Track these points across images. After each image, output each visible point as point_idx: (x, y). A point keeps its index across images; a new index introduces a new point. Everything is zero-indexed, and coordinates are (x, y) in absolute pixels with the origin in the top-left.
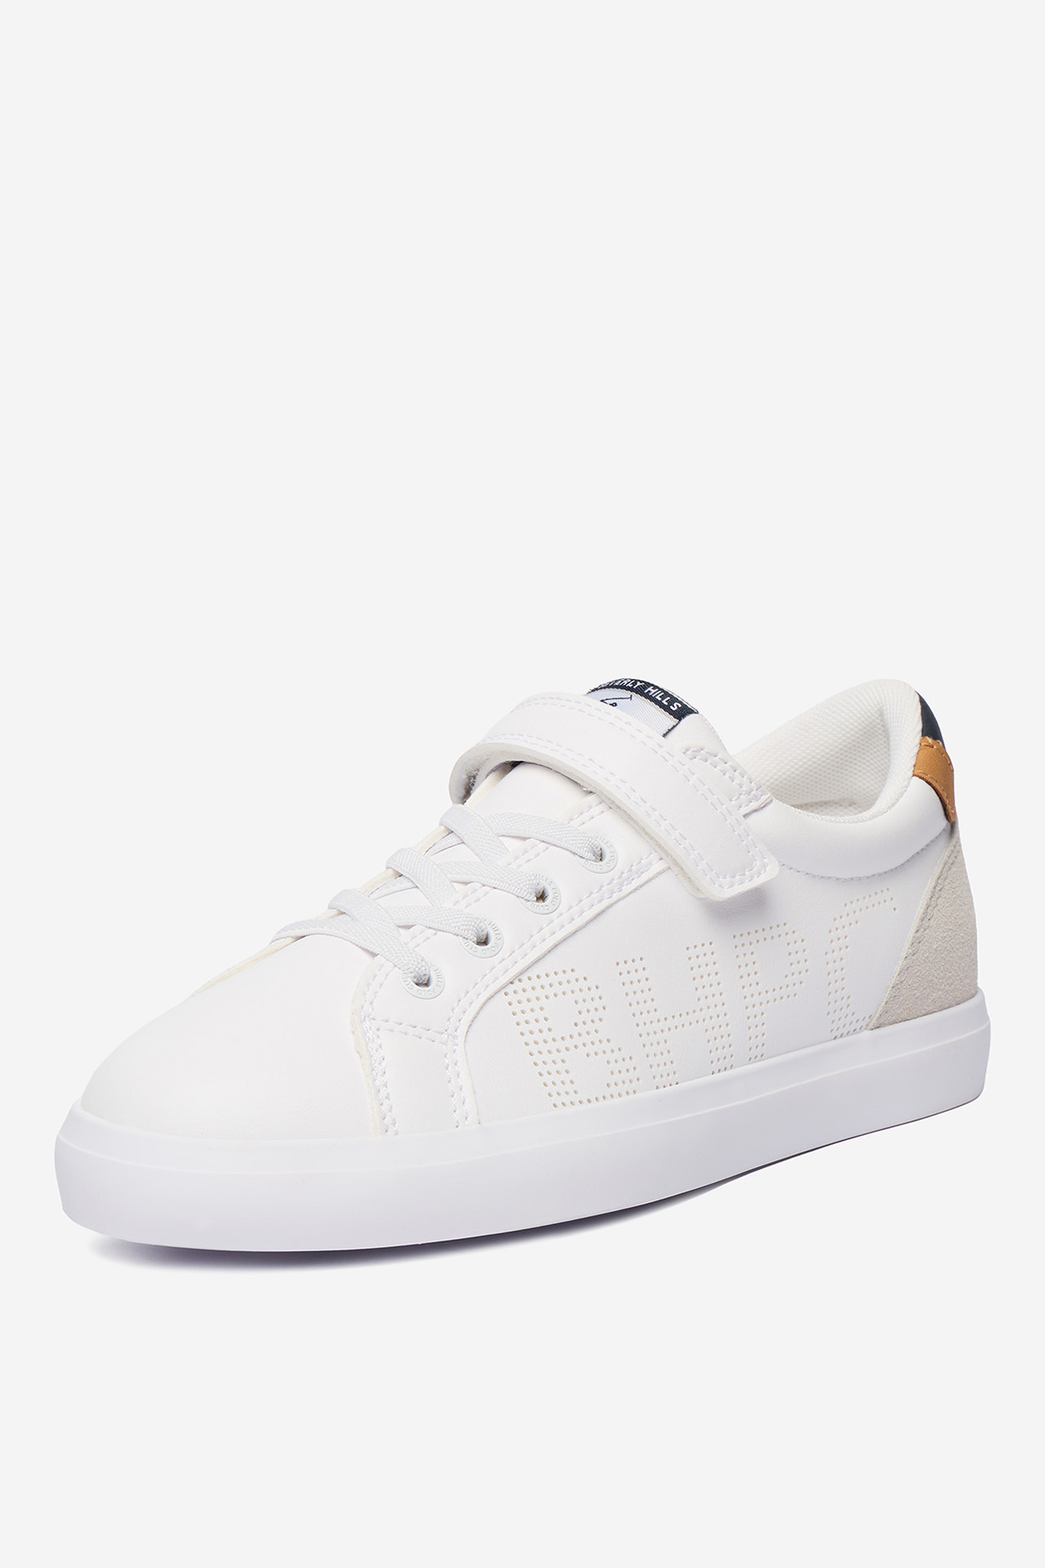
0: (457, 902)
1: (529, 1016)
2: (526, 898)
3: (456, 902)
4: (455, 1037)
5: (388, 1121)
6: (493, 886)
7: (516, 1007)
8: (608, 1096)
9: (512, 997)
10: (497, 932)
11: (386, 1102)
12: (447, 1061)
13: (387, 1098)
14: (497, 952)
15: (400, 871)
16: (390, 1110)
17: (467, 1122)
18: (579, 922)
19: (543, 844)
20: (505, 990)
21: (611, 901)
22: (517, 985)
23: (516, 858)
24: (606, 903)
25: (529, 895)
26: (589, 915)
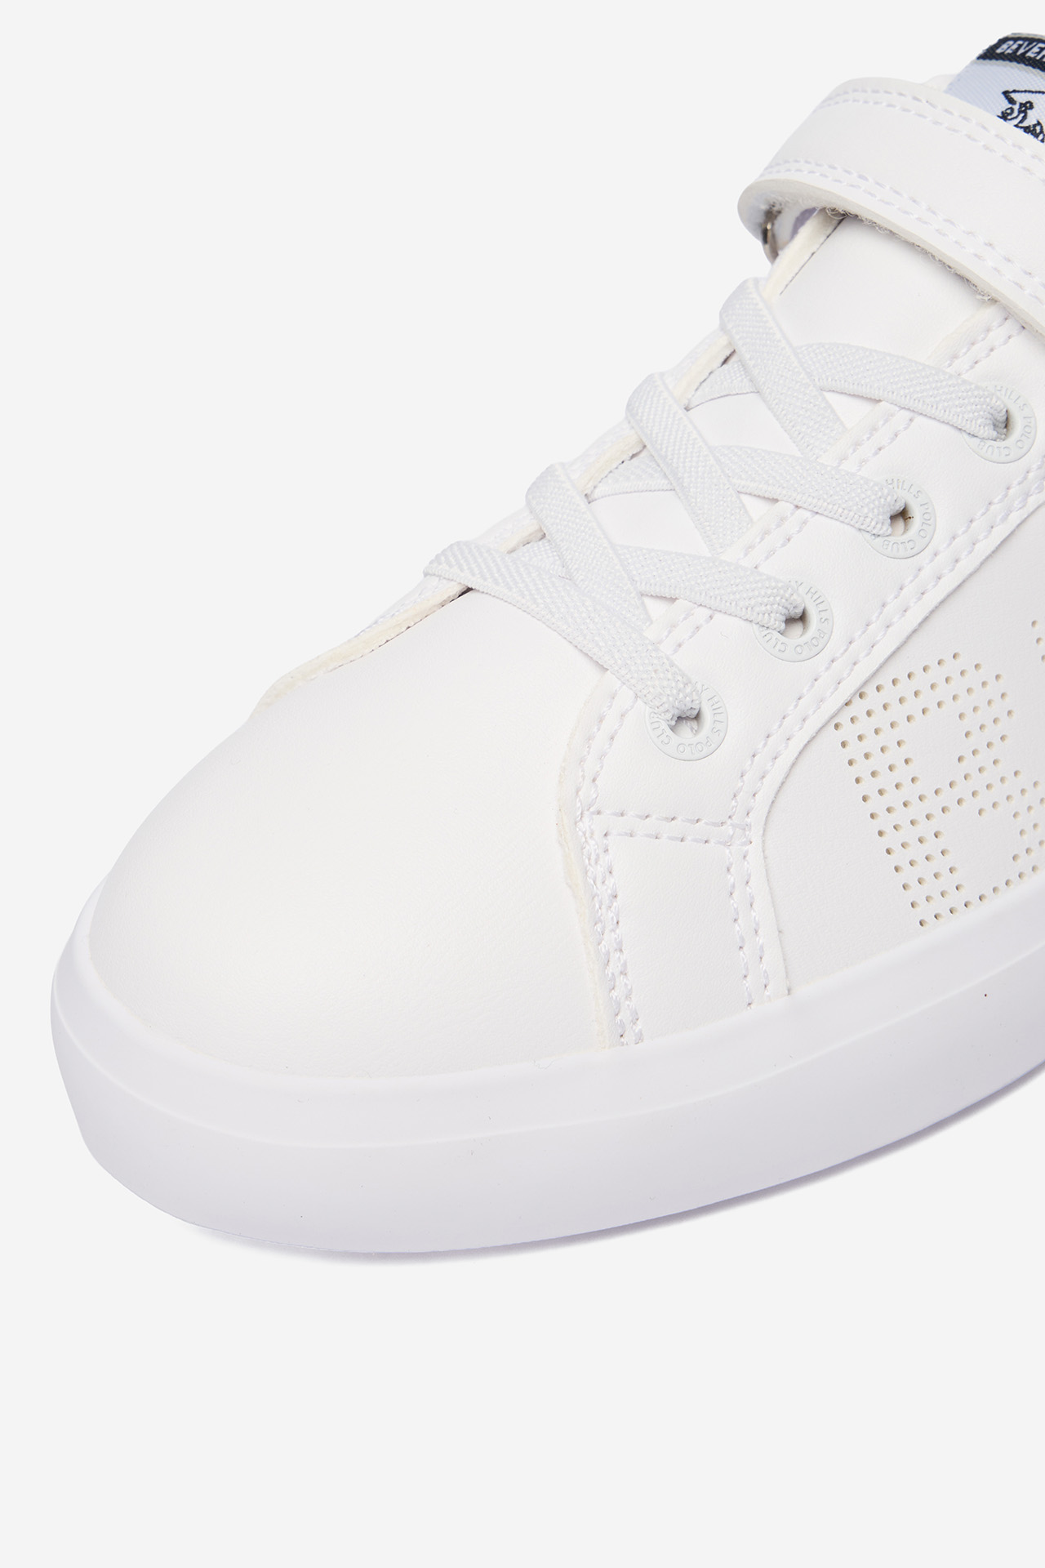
0: (752, 547)
1: (879, 762)
2: (875, 532)
3: (749, 548)
4: (746, 828)
5: (625, 1016)
6: (815, 510)
7: (855, 750)
8: (1014, 877)
9: (848, 732)
10: (821, 607)
11: (621, 980)
12: (731, 879)
13: (623, 973)
14: (820, 647)
15: (644, 440)
16: (628, 997)
17: (767, 993)
18: (967, 565)
19: (903, 411)
20: (836, 721)
21: (1024, 513)
22: (859, 708)
23: (857, 444)
24: (1015, 518)
25: (879, 526)
26: (985, 547)
